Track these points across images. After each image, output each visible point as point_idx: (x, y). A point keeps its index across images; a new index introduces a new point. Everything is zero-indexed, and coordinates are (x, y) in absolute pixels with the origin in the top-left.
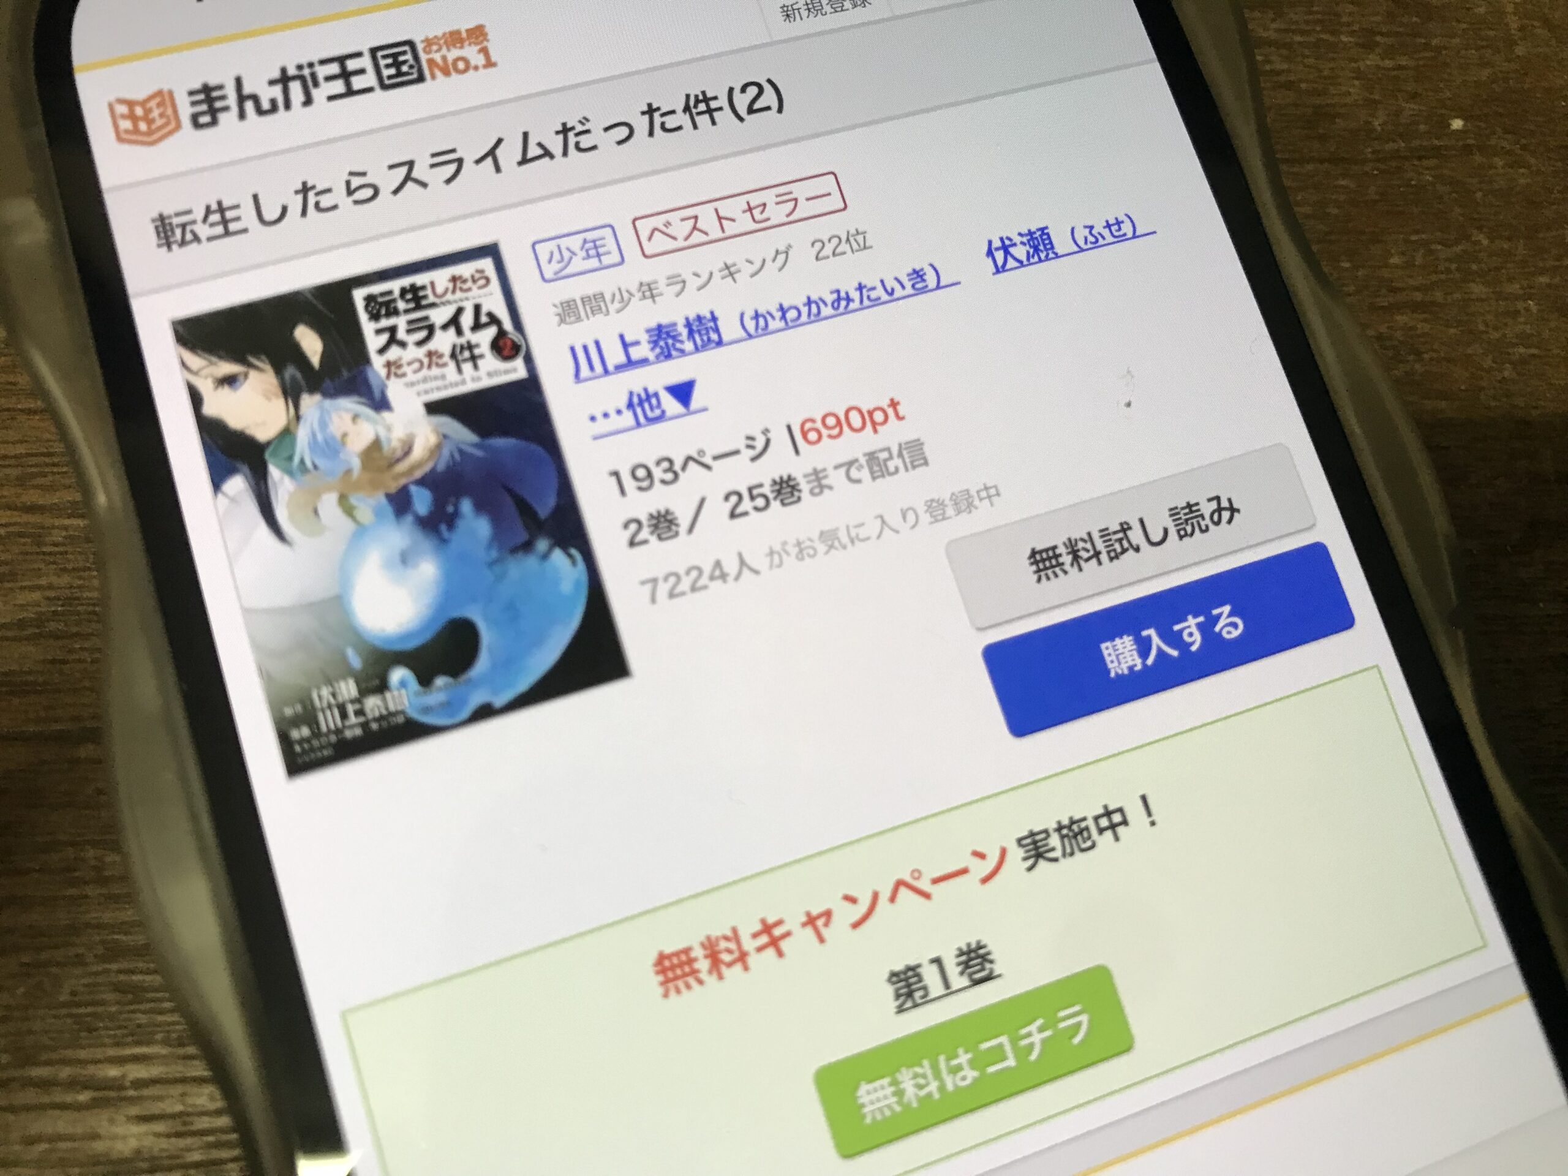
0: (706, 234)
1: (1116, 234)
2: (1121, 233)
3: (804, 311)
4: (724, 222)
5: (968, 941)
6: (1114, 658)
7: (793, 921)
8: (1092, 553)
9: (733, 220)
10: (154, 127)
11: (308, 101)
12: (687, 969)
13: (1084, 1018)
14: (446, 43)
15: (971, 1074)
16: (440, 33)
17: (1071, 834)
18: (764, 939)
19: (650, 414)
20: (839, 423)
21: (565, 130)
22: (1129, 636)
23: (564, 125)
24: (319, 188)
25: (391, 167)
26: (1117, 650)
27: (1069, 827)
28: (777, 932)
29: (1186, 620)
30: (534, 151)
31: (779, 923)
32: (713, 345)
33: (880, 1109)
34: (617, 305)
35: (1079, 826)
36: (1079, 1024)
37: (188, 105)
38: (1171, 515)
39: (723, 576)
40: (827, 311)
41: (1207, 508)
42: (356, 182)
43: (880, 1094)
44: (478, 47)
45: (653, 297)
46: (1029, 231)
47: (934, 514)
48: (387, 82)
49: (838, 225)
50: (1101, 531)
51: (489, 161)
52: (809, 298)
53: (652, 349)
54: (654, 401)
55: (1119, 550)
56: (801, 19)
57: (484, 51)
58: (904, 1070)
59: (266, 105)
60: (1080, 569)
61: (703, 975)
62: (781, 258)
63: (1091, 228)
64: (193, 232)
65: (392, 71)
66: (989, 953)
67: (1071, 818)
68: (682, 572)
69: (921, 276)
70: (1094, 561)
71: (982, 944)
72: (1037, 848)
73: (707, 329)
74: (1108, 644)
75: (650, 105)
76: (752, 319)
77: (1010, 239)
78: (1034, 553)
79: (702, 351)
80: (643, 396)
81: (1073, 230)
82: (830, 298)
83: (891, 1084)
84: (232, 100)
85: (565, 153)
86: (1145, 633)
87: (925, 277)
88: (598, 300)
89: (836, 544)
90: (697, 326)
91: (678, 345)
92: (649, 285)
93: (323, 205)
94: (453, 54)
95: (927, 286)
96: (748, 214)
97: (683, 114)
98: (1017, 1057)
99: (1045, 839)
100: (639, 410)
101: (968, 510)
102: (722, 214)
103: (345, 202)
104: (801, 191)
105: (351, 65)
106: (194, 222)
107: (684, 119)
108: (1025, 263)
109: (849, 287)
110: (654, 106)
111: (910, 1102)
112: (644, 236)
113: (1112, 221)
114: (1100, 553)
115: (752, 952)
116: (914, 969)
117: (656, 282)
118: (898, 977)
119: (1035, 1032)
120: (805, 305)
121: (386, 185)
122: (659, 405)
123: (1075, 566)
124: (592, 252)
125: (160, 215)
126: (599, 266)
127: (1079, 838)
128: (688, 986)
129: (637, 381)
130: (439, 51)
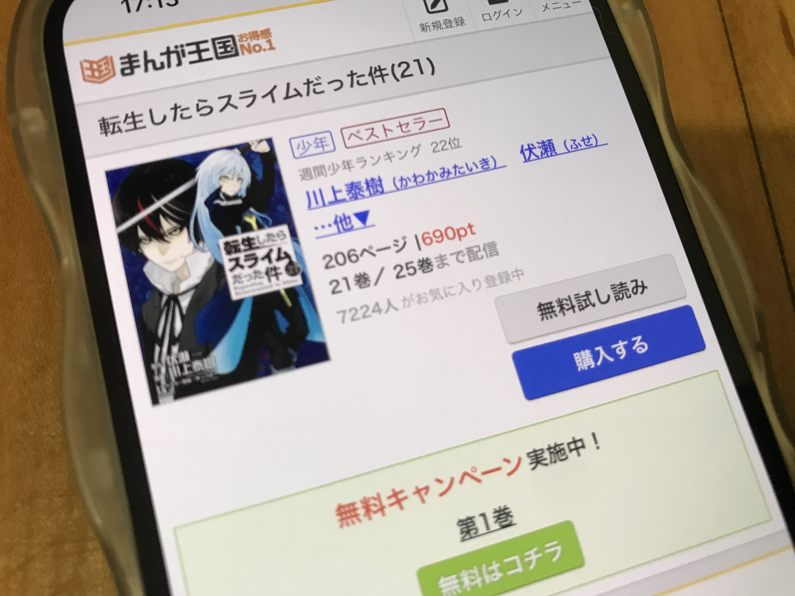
0: (378, 137)
1: (587, 144)
2: (590, 143)
3: (426, 178)
4: (387, 132)
5: (500, 505)
6: (580, 361)
7: (409, 491)
8: (570, 306)
9: (391, 131)
10: (102, 74)
11: (180, 64)
12: (353, 513)
13: (559, 548)
14: (250, 37)
15: (499, 575)
16: (247, 32)
17: (555, 452)
18: (393, 500)
19: (345, 227)
20: (442, 235)
21: (308, 83)
22: (588, 349)
23: (308, 80)
24: (183, 107)
25: (220, 98)
26: (582, 357)
27: (554, 448)
28: (401, 496)
29: (617, 343)
30: (292, 92)
31: (402, 492)
32: (379, 193)
33: (451, 591)
34: (331, 172)
35: (559, 448)
36: (556, 552)
37: (120, 64)
38: (612, 289)
39: (380, 311)
40: (437, 178)
41: (631, 286)
42: (201, 105)
43: (451, 583)
44: (266, 40)
45: (349, 168)
46: (543, 141)
47: (489, 283)
48: (220, 55)
49: (445, 135)
50: (576, 295)
51: (269, 97)
52: (429, 171)
53: (348, 194)
54: (348, 220)
55: (584, 305)
56: (430, 31)
57: (269, 42)
58: (463, 571)
59: (158, 65)
60: (564, 315)
61: (361, 517)
62: (415, 151)
63: (575, 140)
64: (118, 127)
65: (222, 50)
66: (510, 512)
67: (555, 443)
68: (358, 308)
69: (487, 162)
70: (571, 310)
71: (507, 507)
72: (537, 458)
73: (376, 185)
74: (577, 354)
75: (352, 72)
76: (399, 181)
77: (532, 145)
78: (540, 305)
79: (373, 196)
80: (343, 218)
81: (565, 141)
82: (439, 172)
83: (457, 578)
84: (142, 62)
85: (308, 94)
86: (597, 349)
87: (489, 163)
88: (321, 169)
89: (438, 296)
90: (371, 183)
91: (361, 193)
92: (348, 162)
93: (184, 116)
94: (253, 42)
95: (489, 167)
96: (399, 128)
97: (368, 77)
98: (523, 567)
99: (542, 454)
100: (340, 225)
101: (506, 282)
102: (386, 127)
103: (195, 114)
104: (426, 117)
105: (202, 46)
106: (119, 122)
107: (369, 80)
108: (540, 157)
109: (449, 166)
110: (354, 72)
111: (466, 589)
112: (346, 137)
113: (585, 138)
114: (574, 306)
115: (387, 506)
116: (471, 519)
117: (352, 161)
118: (463, 522)
119: (533, 555)
120: (426, 175)
121: (217, 107)
122: (350, 222)
123: (562, 313)
124: (320, 145)
125: (103, 118)
126: (323, 152)
127: (559, 454)
128: (353, 523)
129: (340, 210)
130: (246, 41)
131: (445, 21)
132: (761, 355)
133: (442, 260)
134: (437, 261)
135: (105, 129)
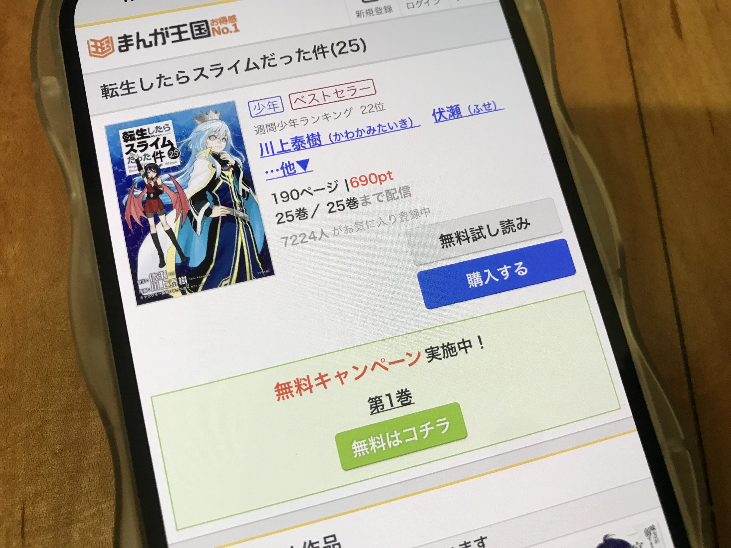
0: (318, 101)
1: (488, 109)
2: (490, 108)
3: (356, 134)
4: (326, 97)
5: (402, 388)
6: (471, 280)
7: (332, 375)
8: (466, 237)
10: (104, 51)
11: (164, 43)
12: (288, 390)
13: (447, 423)
14: (220, 22)
15: (399, 441)
16: (218, 18)
17: (448, 349)
18: (320, 381)
19: (290, 172)
20: (366, 179)
21: (265, 58)
22: (478, 272)
23: (264, 56)
24: (166, 77)
25: (195, 70)
26: (473, 277)
27: (447, 347)
28: (325, 379)
29: (503, 267)
30: (251, 66)
31: (327, 375)
33: (361, 452)
34: (280, 128)
35: (451, 346)
36: (446, 425)
37: (118, 42)
38: (500, 224)
39: (315, 238)
40: (365, 134)
41: (516, 222)
42: (180, 75)
43: (361, 446)
44: (233, 24)
45: (294, 125)
46: (451, 106)
47: (402, 218)
48: (196, 36)
49: (373, 100)
50: (470, 229)
51: (234, 69)
52: (358, 129)
53: (293, 146)
54: (292, 167)
55: (477, 237)
56: (364, 17)
57: (235, 25)
58: (371, 437)
59: (148, 44)
60: (461, 244)
61: (294, 393)
62: (348, 112)
63: (477, 106)
64: (116, 92)
65: (198, 32)
67: (448, 343)
68: (298, 236)
69: (405, 122)
70: (467, 241)
71: (408, 390)
72: (433, 354)
73: (315, 139)
74: (470, 274)
75: (299, 49)
76: (334, 136)
77: (442, 109)
78: (442, 236)
79: (313, 148)
80: (288, 164)
81: (469, 106)
82: (366, 129)
83: (366, 443)
84: (135, 41)
85: (264, 67)
86: (485, 271)
87: (406, 123)
88: (272, 126)
89: (361, 228)
90: (312, 138)
91: (303, 145)
92: (293, 120)
93: (167, 84)
94: (222, 26)
95: (406, 127)
96: (336, 94)
97: (312, 53)
98: (418, 437)
99: (437, 350)
100: (285, 170)
101: (416, 217)
102: (325, 94)
103: (176, 83)
104: (357, 86)
105: (182, 29)
106: (117, 88)
107: (313, 56)
108: (448, 119)
109: (375, 125)
110: (301, 50)
111: (373, 451)
112: (293, 101)
113: (486, 103)
114: (469, 238)
115: (314, 386)
116: (379, 397)
117: (296, 119)
118: (372, 400)
119: (426, 427)
120: (356, 131)
121: (192, 77)
122: (294, 168)
123: (459, 242)
124: (272, 107)
125: (104, 85)
126: (274, 112)
127: (451, 351)
128: (288, 397)
129: (286, 158)
130: (217, 24)
131: (377, 9)
132: (621, 280)
133: (366, 200)
134: (362, 200)
135: (106, 94)
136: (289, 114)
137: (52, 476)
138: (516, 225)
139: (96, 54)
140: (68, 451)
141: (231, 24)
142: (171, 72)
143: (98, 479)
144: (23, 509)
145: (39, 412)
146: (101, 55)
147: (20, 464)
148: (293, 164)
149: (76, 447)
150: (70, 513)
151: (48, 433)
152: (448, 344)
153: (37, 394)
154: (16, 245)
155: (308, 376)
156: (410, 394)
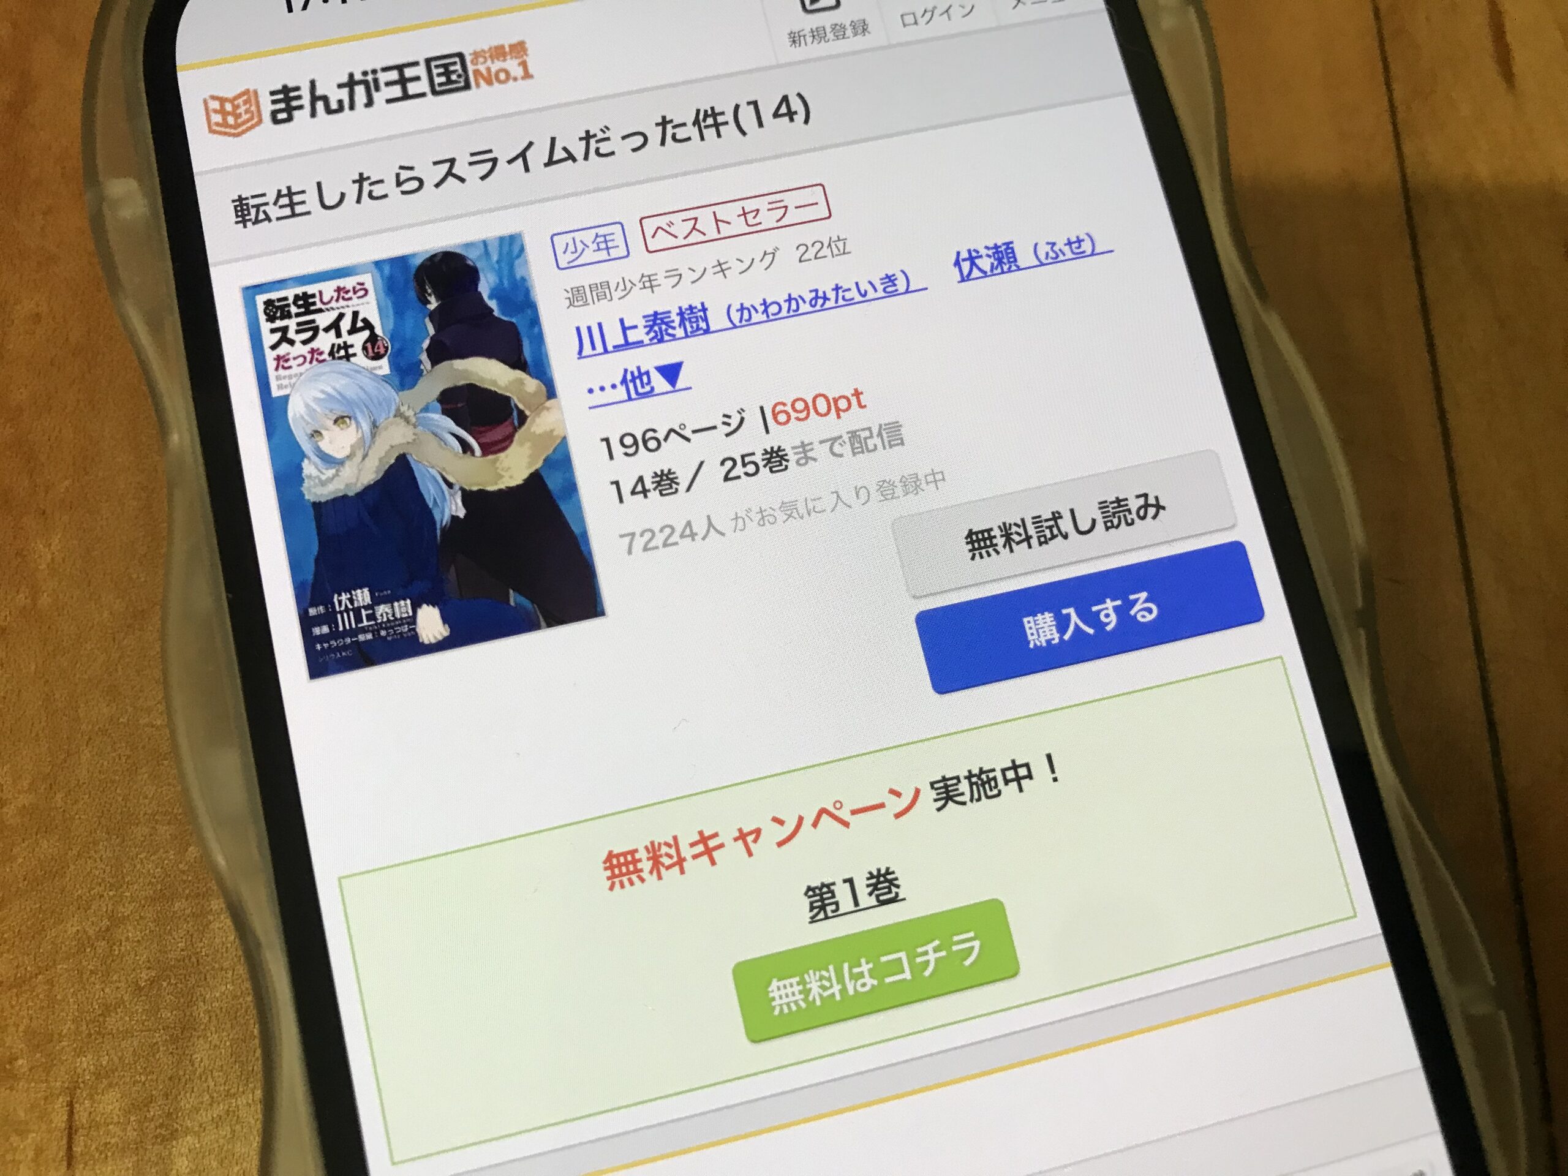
0: (704, 234)
1: (1076, 251)
2: (1081, 250)
3: (785, 306)
4: (720, 224)
5: (878, 867)
6: (1034, 631)
7: (727, 836)
8: (1024, 537)
9: (728, 223)
10: (239, 121)
11: (370, 103)
12: (631, 868)
13: (976, 944)
14: (491, 56)
15: (870, 982)
16: (486, 48)
17: (979, 782)
18: (700, 848)
19: (641, 390)
20: (807, 407)
21: (588, 137)
22: (1049, 612)
23: (587, 132)
24: (373, 179)
25: (435, 163)
26: (1038, 624)
27: (979, 777)
28: (712, 843)
29: (1105, 602)
30: (559, 154)
31: (716, 835)
33: (788, 1004)
35: (988, 776)
36: (972, 948)
37: (270, 102)
38: (1100, 508)
39: (693, 535)
40: (805, 308)
41: (1134, 504)
42: (405, 175)
43: (789, 990)
44: (518, 61)
45: (652, 287)
46: (996, 245)
47: (884, 493)
48: (438, 88)
49: (821, 231)
50: (1034, 518)
51: (520, 161)
52: (790, 296)
53: (648, 333)
54: (645, 378)
55: (1049, 536)
56: (806, 44)
58: (811, 972)
59: (334, 106)
60: (1012, 551)
61: (645, 875)
62: (769, 258)
63: (1053, 244)
64: (265, 212)
65: (443, 79)
67: (981, 769)
68: (657, 531)
69: (892, 281)
70: (1025, 544)
71: (891, 870)
72: (947, 792)
73: (696, 317)
74: (1031, 619)
75: (664, 118)
76: (738, 311)
77: (977, 251)
78: (971, 533)
79: (691, 337)
80: (636, 374)
81: (1036, 245)
82: (808, 297)
83: (798, 984)
84: (306, 101)
85: (586, 158)
86: (1064, 611)
87: (896, 282)
88: (604, 287)
89: (795, 514)
90: (689, 315)
91: (670, 331)
92: (649, 276)
93: (375, 194)
94: (495, 66)
95: (896, 290)
96: (743, 217)
97: (692, 127)
98: (912, 972)
99: (956, 784)
100: (631, 386)
101: (915, 492)
102: (718, 218)
103: (395, 192)
104: (790, 199)
105: (409, 73)
106: (266, 204)
107: (693, 132)
108: (989, 273)
109: (827, 287)
110: (668, 119)
111: (814, 999)
112: (649, 234)
113: (1074, 239)
114: (1031, 537)
115: (689, 858)
116: (828, 886)
117: (656, 274)
118: (814, 892)
119: (931, 952)
120: (785, 301)
121: (431, 179)
122: (649, 382)
123: (1007, 547)
124: (603, 246)
125: (240, 197)
126: (608, 258)
127: (987, 786)
128: (632, 883)
129: (632, 360)
130: (485, 62)
131: (834, 27)
132: (1362, 632)
133: (805, 452)
134: (796, 453)
135: (243, 216)
136: (640, 264)
137: (132, 1037)
138: (1134, 511)
139: (223, 129)
140: (165, 984)
141: (516, 62)
142: (384, 169)
143: (228, 1044)
144: (71, 1105)
145: (102, 899)
146: (233, 131)
147: (62, 1010)
148: (647, 373)
149: (180, 975)
150: (169, 1114)
151: (123, 944)
152: (982, 771)
153: (98, 860)
154: (56, 540)
155: (675, 838)
156: (896, 879)
